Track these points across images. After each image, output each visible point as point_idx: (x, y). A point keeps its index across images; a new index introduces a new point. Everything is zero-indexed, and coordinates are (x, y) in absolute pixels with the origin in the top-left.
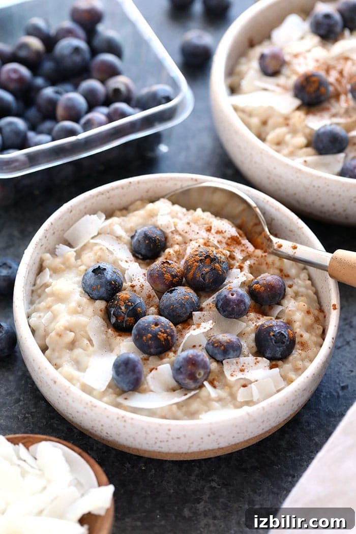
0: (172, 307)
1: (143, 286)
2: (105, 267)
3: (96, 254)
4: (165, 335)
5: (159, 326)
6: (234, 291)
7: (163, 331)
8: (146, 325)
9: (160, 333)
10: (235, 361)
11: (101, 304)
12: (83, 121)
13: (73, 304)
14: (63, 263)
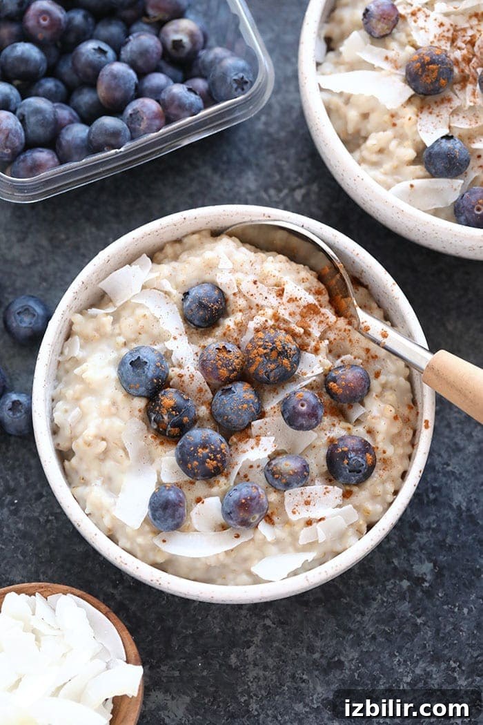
0: (226, 417)
1: (193, 376)
2: (145, 360)
3: (137, 322)
4: (215, 462)
5: (207, 450)
6: (305, 400)
7: (212, 457)
8: (192, 449)
9: (208, 460)
10: (299, 492)
11: (140, 403)
12: (129, 110)
13: (106, 402)
14: (97, 330)
